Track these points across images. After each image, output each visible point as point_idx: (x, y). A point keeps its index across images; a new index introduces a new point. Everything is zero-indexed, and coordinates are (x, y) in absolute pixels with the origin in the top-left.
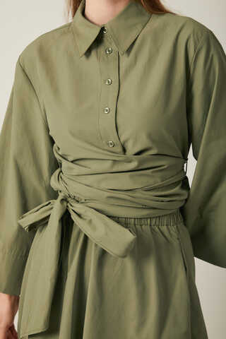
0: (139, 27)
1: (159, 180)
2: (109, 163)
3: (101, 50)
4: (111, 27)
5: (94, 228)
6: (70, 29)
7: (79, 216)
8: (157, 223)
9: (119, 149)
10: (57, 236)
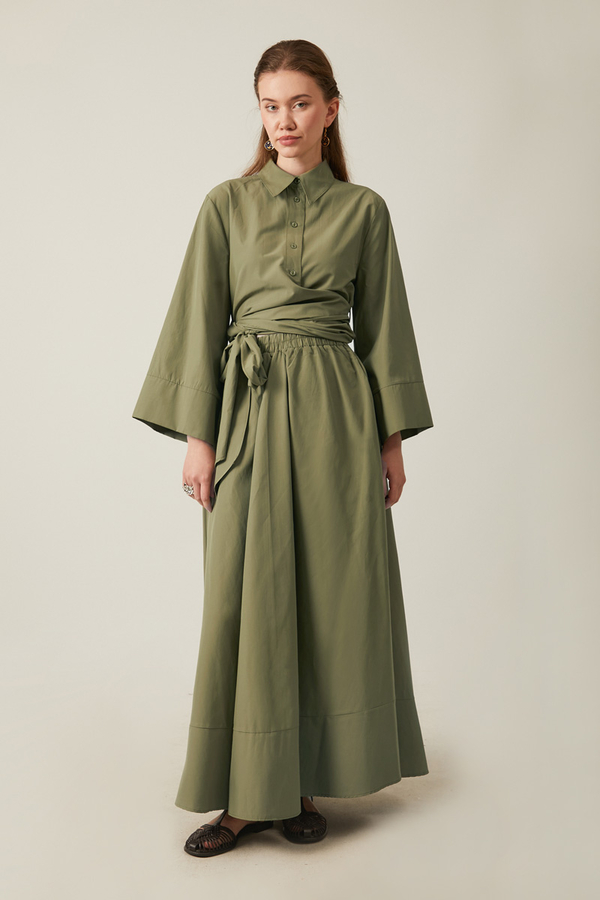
3: (291, 197)
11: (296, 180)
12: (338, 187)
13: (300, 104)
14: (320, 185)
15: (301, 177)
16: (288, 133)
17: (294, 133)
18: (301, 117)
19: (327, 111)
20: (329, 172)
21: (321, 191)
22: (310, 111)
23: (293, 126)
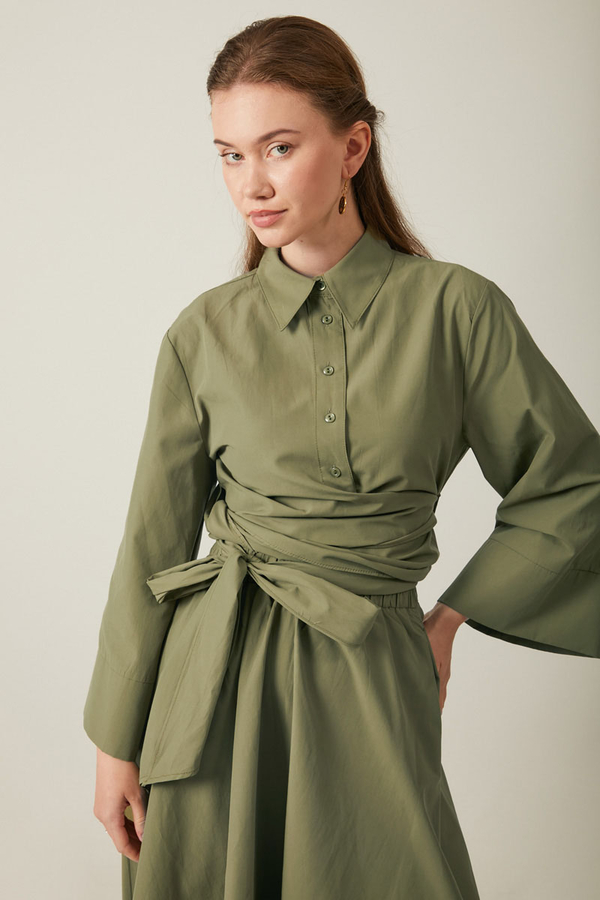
0: (377, 280)
1: (403, 531)
2: (330, 504)
3: (315, 319)
4: (333, 283)
5: (307, 603)
6: (256, 281)
7: (274, 582)
8: (394, 605)
9: (347, 482)
10: (230, 621)
11: (318, 285)
12: (405, 271)
13: (282, 148)
14: (364, 281)
15: (327, 277)
16: (259, 206)
17: (272, 204)
18: (283, 173)
19: (342, 149)
20: (382, 248)
21: (368, 293)
22: (303, 156)
23: (265, 191)
